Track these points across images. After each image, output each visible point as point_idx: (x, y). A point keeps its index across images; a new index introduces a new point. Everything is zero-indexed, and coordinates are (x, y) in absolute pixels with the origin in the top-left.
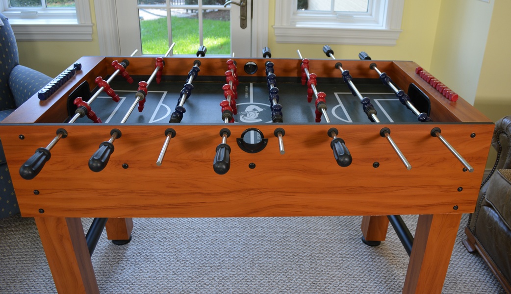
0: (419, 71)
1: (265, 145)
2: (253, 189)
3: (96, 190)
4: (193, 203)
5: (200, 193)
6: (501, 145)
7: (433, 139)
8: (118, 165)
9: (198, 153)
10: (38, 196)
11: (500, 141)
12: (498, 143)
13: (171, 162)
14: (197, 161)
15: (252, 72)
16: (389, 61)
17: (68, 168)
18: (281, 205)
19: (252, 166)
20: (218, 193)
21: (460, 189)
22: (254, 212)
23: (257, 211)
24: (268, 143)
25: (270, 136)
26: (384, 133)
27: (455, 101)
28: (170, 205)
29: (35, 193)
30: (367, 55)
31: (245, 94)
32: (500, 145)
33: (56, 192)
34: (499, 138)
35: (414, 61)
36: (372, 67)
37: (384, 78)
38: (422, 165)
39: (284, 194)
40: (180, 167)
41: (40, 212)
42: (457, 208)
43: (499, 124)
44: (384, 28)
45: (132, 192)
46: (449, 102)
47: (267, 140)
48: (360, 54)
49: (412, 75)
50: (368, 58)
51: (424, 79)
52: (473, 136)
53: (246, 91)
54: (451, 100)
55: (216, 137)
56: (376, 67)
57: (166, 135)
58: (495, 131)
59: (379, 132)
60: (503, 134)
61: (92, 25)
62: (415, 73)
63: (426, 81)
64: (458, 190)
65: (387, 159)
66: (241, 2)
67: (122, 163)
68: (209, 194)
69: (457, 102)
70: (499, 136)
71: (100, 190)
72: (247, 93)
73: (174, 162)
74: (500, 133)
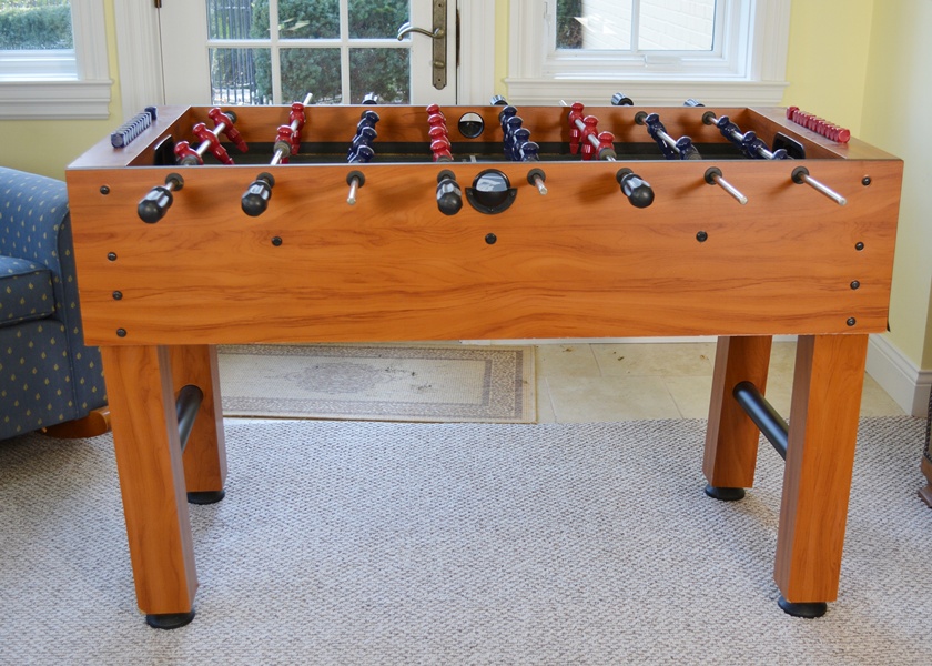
0: (792, 114)
1: (513, 198)
2: (492, 284)
3: (222, 289)
4: (389, 312)
5: (401, 292)
7: (796, 188)
8: (265, 239)
9: (400, 215)
10: (118, 303)
13: (355, 232)
14: (399, 230)
15: (474, 134)
16: (741, 108)
17: (178, 247)
18: (542, 314)
19: (491, 239)
20: (433, 291)
21: (855, 286)
22: (493, 330)
23: (500, 328)
24: (518, 197)
25: (521, 184)
26: (712, 176)
28: (348, 316)
29: (114, 296)
33: (154, 294)
38: (783, 238)
39: (545, 293)
40: (370, 241)
41: (119, 334)
42: (854, 321)
44: (748, 79)
45: (285, 291)
47: (515, 190)
48: (685, 101)
51: (798, 121)
52: (866, 182)
55: (431, 185)
57: (349, 184)
59: (702, 176)
61: (110, 82)
62: (785, 118)
64: (852, 287)
65: (720, 226)
66: (434, 30)
67: (271, 237)
68: (416, 294)
71: (231, 288)
73: (360, 233)
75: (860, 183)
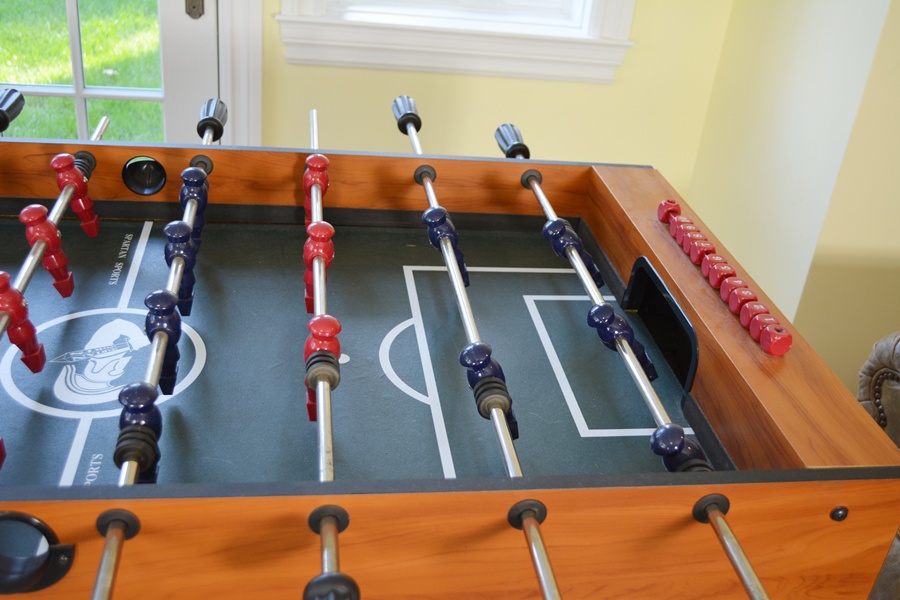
0: (669, 214)
1: (66, 567)
6: (885, 411)
7: (702, 531)
11: (883, 400)
12: (878, 405)
15: (149, 187)
16: (581, 165)
24: (79, 560)
25: (85, 536)
26: (524, 516)
27: (781, 356)
30: (517, 136)
31: (112, 268)
32: (881, 411)
34: (879, 392)
35: (655, 168)
36: (526, 184)
37: (557, 238)
43: (886, 355)
44: (584, 32)
46: (762, 356)
48: (498, 130)
49: (645, 225)
50: (521, 150)
51: (681, 246)
52: (837, 516)
53: (122, 255)
54: (768, 352)
56: (540, 183)
58: (870, 368)
59: (504, 515)
60: (893, 382)
62: (654, 218)
63: (688, 255)
69: (789, 356)
70: (880, 385)
72: (119, 266)
74: (887, 378)
75: (827, 517)
